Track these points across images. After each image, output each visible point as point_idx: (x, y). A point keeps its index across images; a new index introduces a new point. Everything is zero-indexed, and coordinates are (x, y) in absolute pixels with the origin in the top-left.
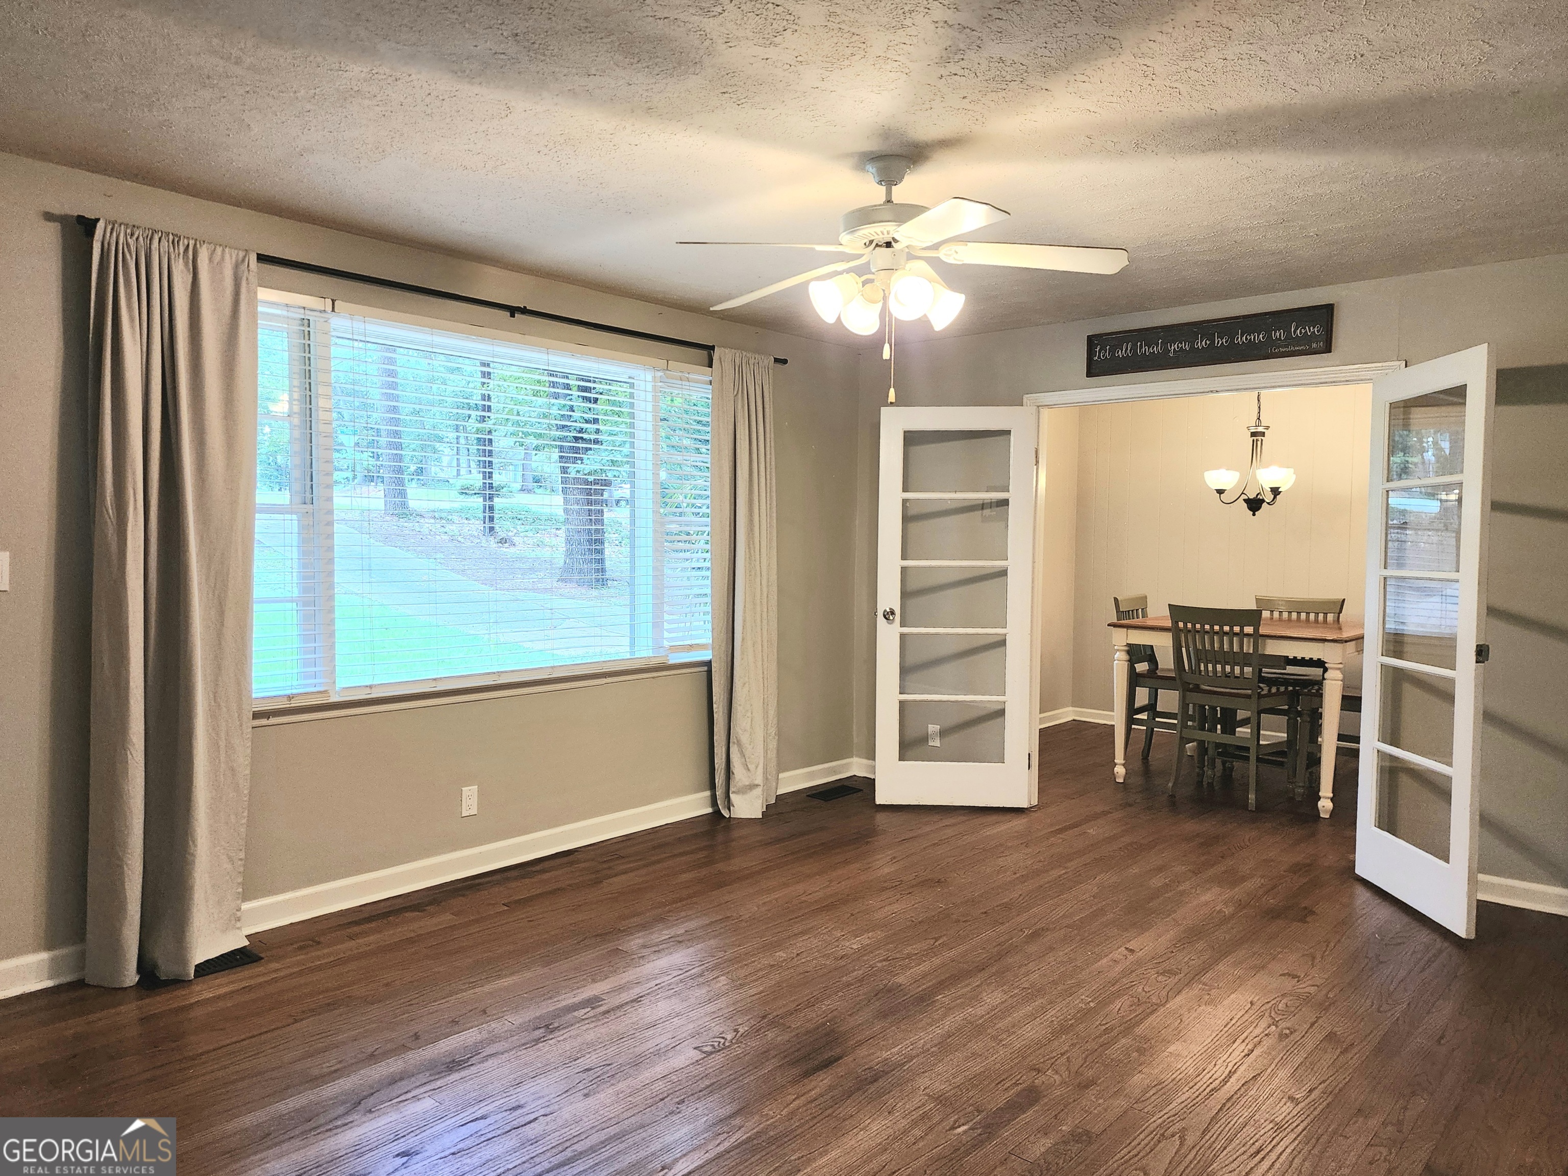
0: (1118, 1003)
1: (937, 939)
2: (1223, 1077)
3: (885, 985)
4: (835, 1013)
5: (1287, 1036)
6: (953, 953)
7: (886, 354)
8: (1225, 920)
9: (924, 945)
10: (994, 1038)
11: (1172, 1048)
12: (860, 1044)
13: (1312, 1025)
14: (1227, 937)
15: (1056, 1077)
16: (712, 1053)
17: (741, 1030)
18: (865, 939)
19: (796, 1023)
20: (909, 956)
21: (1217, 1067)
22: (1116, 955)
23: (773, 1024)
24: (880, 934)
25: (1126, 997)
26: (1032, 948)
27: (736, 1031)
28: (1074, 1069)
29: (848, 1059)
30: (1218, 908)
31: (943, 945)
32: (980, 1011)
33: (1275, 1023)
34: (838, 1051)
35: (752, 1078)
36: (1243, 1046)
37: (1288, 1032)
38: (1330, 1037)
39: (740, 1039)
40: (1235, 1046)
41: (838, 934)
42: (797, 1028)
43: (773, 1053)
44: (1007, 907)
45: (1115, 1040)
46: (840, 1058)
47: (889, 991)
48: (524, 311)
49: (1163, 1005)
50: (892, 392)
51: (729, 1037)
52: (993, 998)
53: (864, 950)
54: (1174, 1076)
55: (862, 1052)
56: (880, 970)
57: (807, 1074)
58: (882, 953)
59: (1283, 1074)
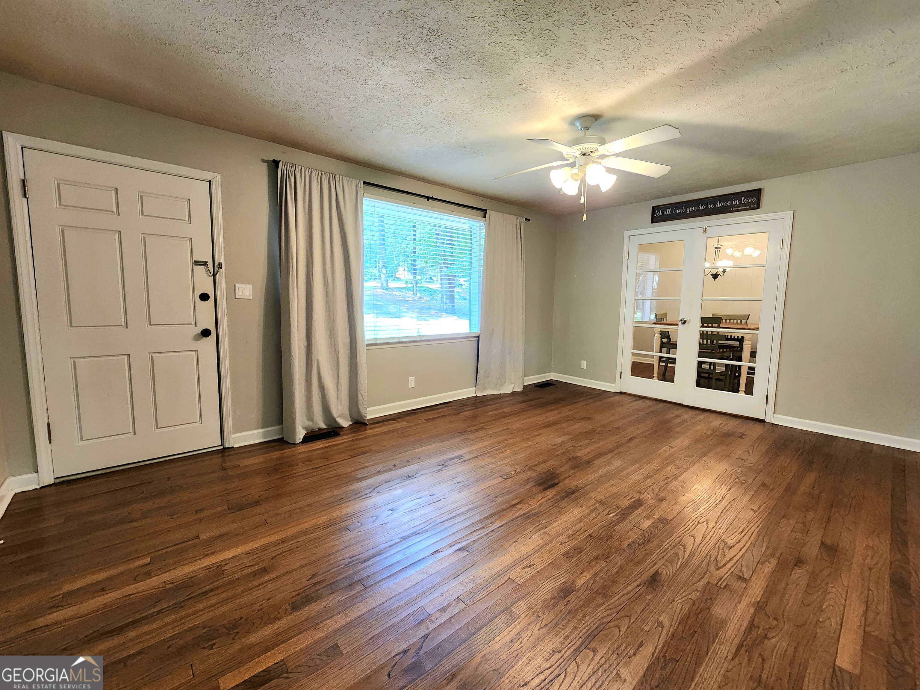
0: (669, 468)
1: (591, 440)
2: (720, 499)
3: (573, 456)
4: (553, 466)
5: (744, 483)
6: (598, 445)
7: (582, 201)
8: (708, 436)
9: (588, 441)
10: (620, 479)
11: (695, 486)
12: (565, 478)
13: (754, 479)
14: (711, 443)
15: (648, 496)
16: (507, 479)
17: (517, 471)
18: (563, 439)
19: (539, 469)
20: (581, 446)
21: (716, 495)
22: (665, 448)
23: (530, 468)
24: (568, 437)
25: (672, 465)
26: (630, 444)
27: (516, 471)
28: (655, 493)
29: (561, 484)
30: (704, 432)
31: (594, 442)
32: (613, 468)
33: (738, 478)
34: (557, 481)
35: (523, 489)
36: (726, 487)
37: (744, 481)
38: (763, 484)
39: (517, 474)
40: (722, 487)
41: (552, 436)
42: (539, 471)
43: (531, 480)
44: (618, 428)
45: (671, 482)
46: (557, 484)
47: (575, 458)
48: (432, 198)
49: (689, 469)
50: (585, 216)
51: (513, 473)
52: (617, 463)
53: (563, 443)
54: (699, 498)
55: (567, 481)
56: (570, 450)
57: (546, 489)
58: (570, 444)
59: (746, 498)
